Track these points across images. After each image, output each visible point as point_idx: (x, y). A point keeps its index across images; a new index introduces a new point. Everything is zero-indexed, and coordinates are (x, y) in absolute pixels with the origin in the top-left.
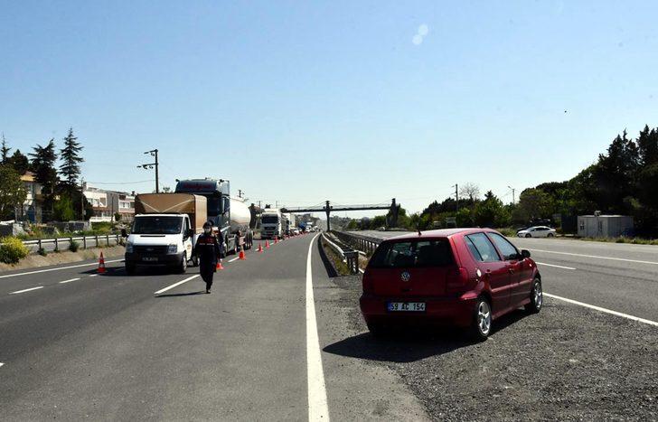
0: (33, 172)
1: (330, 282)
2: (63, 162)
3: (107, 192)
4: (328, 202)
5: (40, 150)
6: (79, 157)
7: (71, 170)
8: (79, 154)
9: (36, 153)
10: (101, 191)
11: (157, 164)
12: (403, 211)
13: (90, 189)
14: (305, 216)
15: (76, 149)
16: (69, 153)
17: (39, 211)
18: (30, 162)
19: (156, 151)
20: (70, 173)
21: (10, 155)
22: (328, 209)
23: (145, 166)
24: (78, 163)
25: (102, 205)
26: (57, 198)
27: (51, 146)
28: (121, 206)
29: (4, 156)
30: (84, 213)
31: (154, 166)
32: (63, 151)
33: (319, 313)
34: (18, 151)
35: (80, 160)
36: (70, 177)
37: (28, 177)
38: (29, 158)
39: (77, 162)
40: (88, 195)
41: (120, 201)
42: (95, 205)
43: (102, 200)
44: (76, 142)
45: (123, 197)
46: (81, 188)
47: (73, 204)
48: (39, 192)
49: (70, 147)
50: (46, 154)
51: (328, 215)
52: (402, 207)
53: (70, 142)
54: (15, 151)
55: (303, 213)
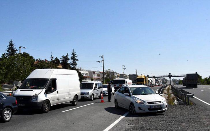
2: (72, 61)
3: (89, 71)
4: (170, 74)
5: (64, 57)
7: (74, 63)
8: (77, 58)
9: (63, 58)
10: (87, 71)
11: (103, 61)
12: (201, 77)
13: (83, 70)
14: (163, 79)
15: (76, 56)
16: (73, 58)
18: (61, 62)
19: (103, 56)
21: (54, 59)
22: (170, 76)
23: (99, 61)
27: (67, 55)
28: (93, 76)
29: (52, 59)
31: (102, 61)
32: (71, 57)
34: (57, 58)
35: (77, 60)
36: (74, 66)
37: (60, 66)
38: (60, 60)
39: (76, 61)
40: (82, 72)
41: (93, 74)
42: (84, 75)
43: (87, 74)
44: (75, 54)
45: (94, 72)
49: (74, 56)
50: (66, 58)
51: (170, 78)
52: (200, 75)
53: (74, 54)
54: (56, 58)
55: (162, 78)
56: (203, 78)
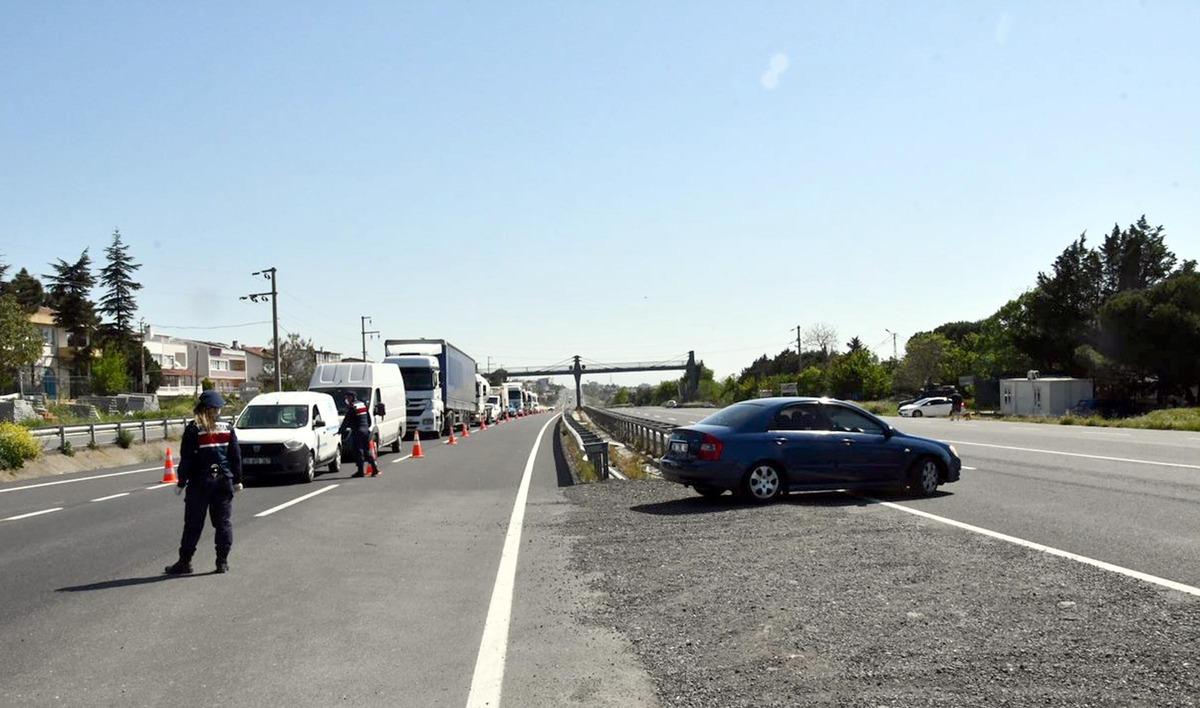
0: (51, 307)
1: (558, 493)
2: (107, 289)
3: (187, 343)
4: (577, 359)
5: (65, 269)
6: (134, 281)
7: (120, 304)
8: (134, 277)
9: (57, 274)
10: (177, 341)
11: (274, 293)
12: (709, 375)
13: (158, 338)
14: (539, 382)
15: (129, 267)
16: (116, 273)
17: (64, 377)
18: (47, 290)
19: (273, 270)
20: (119, 309)
21: (8, 277)
22: (577, 370)
23: (253, 297)
24: (132, 292)
25: (179, 366)
26: (98, 353)
27: (83, 262)
28: (212, 368)
30: (146, 379)
31: (270, 297)
32: (105, 271)
33: (526, 545)
34: (24, 271)
35: (136, 286)
36: (120, 317)
37: (44, 317)
38: (44, 282)
39: (130, 290)
40: (153, 347)
41: (210, 358)
42: (166, 365)
43: (179, 356)
44: (128, 254)
45: (216, 351)
46: (141, 336)
47: (128, 364)
48: (63, 344)
49: (118, 263)
50: (75, 275)
51: (578, 380)
52: (706, 365)
53: (117, 255)
54: (18, 271)
55: (535, 378)
56: (719, 377)
